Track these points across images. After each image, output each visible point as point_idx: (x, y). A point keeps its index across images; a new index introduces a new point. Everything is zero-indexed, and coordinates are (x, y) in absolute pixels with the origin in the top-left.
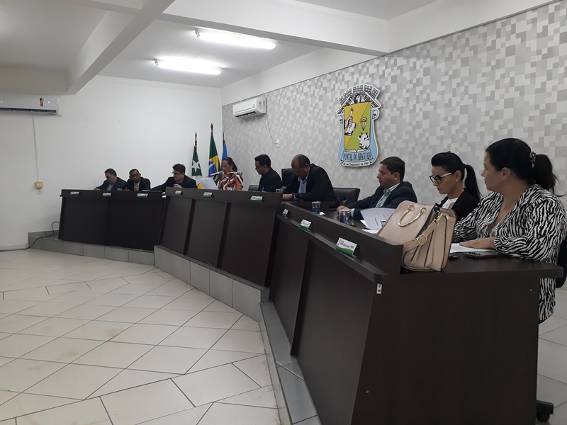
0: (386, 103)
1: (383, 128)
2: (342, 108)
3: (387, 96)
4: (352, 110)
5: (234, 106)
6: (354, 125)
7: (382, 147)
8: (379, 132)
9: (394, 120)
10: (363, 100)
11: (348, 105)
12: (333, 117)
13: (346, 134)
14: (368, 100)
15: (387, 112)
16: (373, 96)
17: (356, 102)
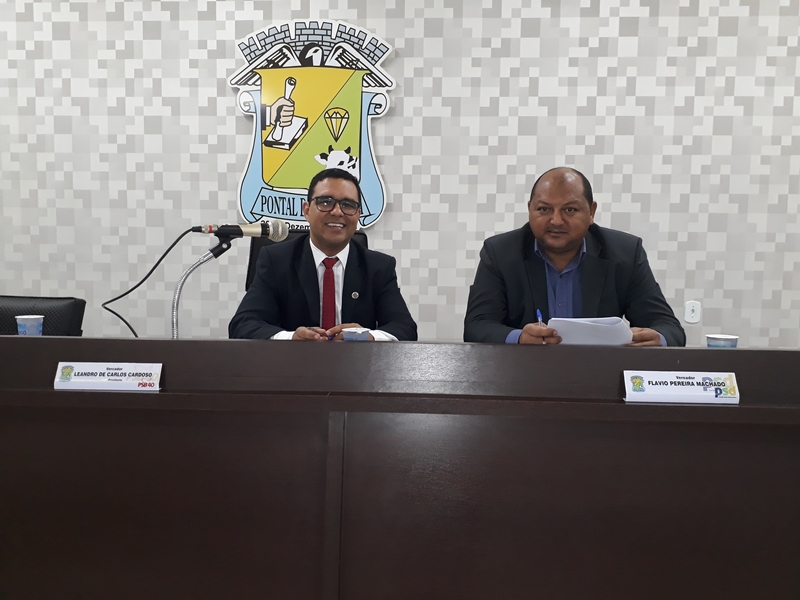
0: (409, 83)
1: (399, 141)
2: (253, 73)
3: (409, 66)
4: (291, 81)
6: (298, 123)
7: (396, 188)
8: (385, 151)
9: (432, 126)
10: (331, 61)
11: (276, 66)
12: (207, 92)
13: (268, 144)
14: (352, 65)
15: (410, 104)
16: (372, 57)
17: (306, 62)
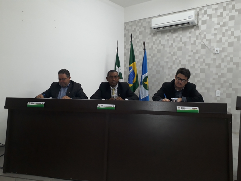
5: (153, 20)
